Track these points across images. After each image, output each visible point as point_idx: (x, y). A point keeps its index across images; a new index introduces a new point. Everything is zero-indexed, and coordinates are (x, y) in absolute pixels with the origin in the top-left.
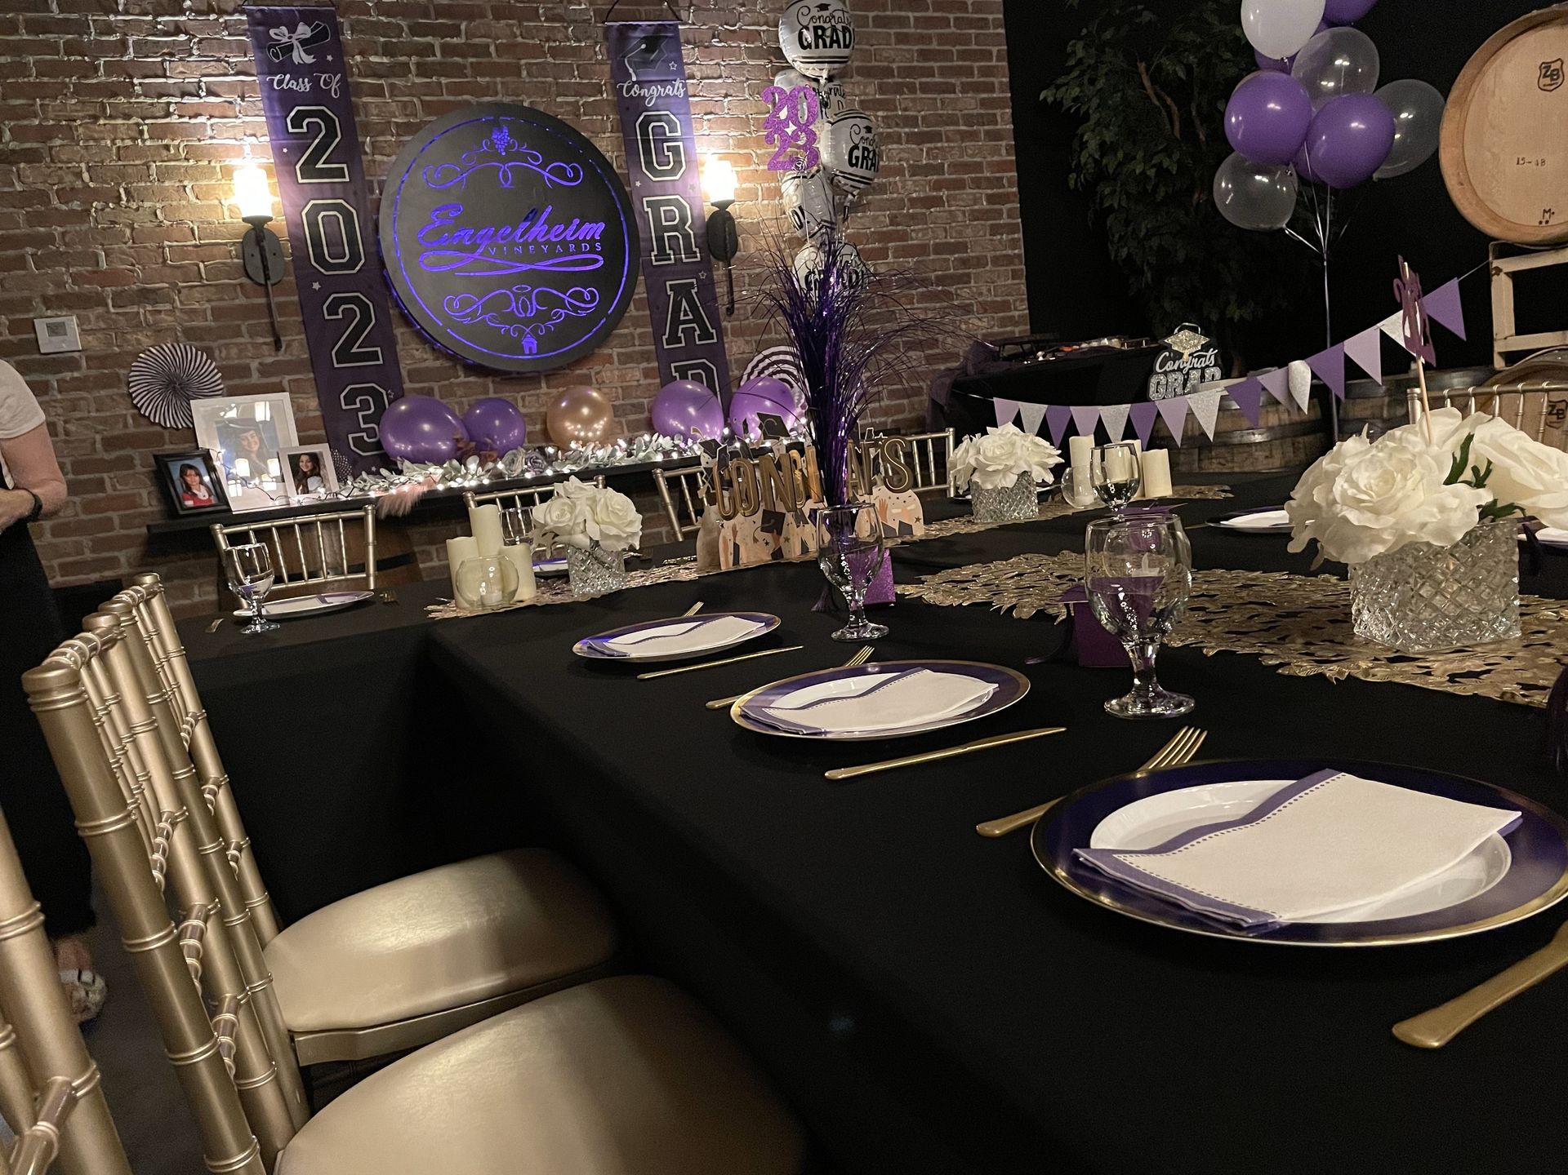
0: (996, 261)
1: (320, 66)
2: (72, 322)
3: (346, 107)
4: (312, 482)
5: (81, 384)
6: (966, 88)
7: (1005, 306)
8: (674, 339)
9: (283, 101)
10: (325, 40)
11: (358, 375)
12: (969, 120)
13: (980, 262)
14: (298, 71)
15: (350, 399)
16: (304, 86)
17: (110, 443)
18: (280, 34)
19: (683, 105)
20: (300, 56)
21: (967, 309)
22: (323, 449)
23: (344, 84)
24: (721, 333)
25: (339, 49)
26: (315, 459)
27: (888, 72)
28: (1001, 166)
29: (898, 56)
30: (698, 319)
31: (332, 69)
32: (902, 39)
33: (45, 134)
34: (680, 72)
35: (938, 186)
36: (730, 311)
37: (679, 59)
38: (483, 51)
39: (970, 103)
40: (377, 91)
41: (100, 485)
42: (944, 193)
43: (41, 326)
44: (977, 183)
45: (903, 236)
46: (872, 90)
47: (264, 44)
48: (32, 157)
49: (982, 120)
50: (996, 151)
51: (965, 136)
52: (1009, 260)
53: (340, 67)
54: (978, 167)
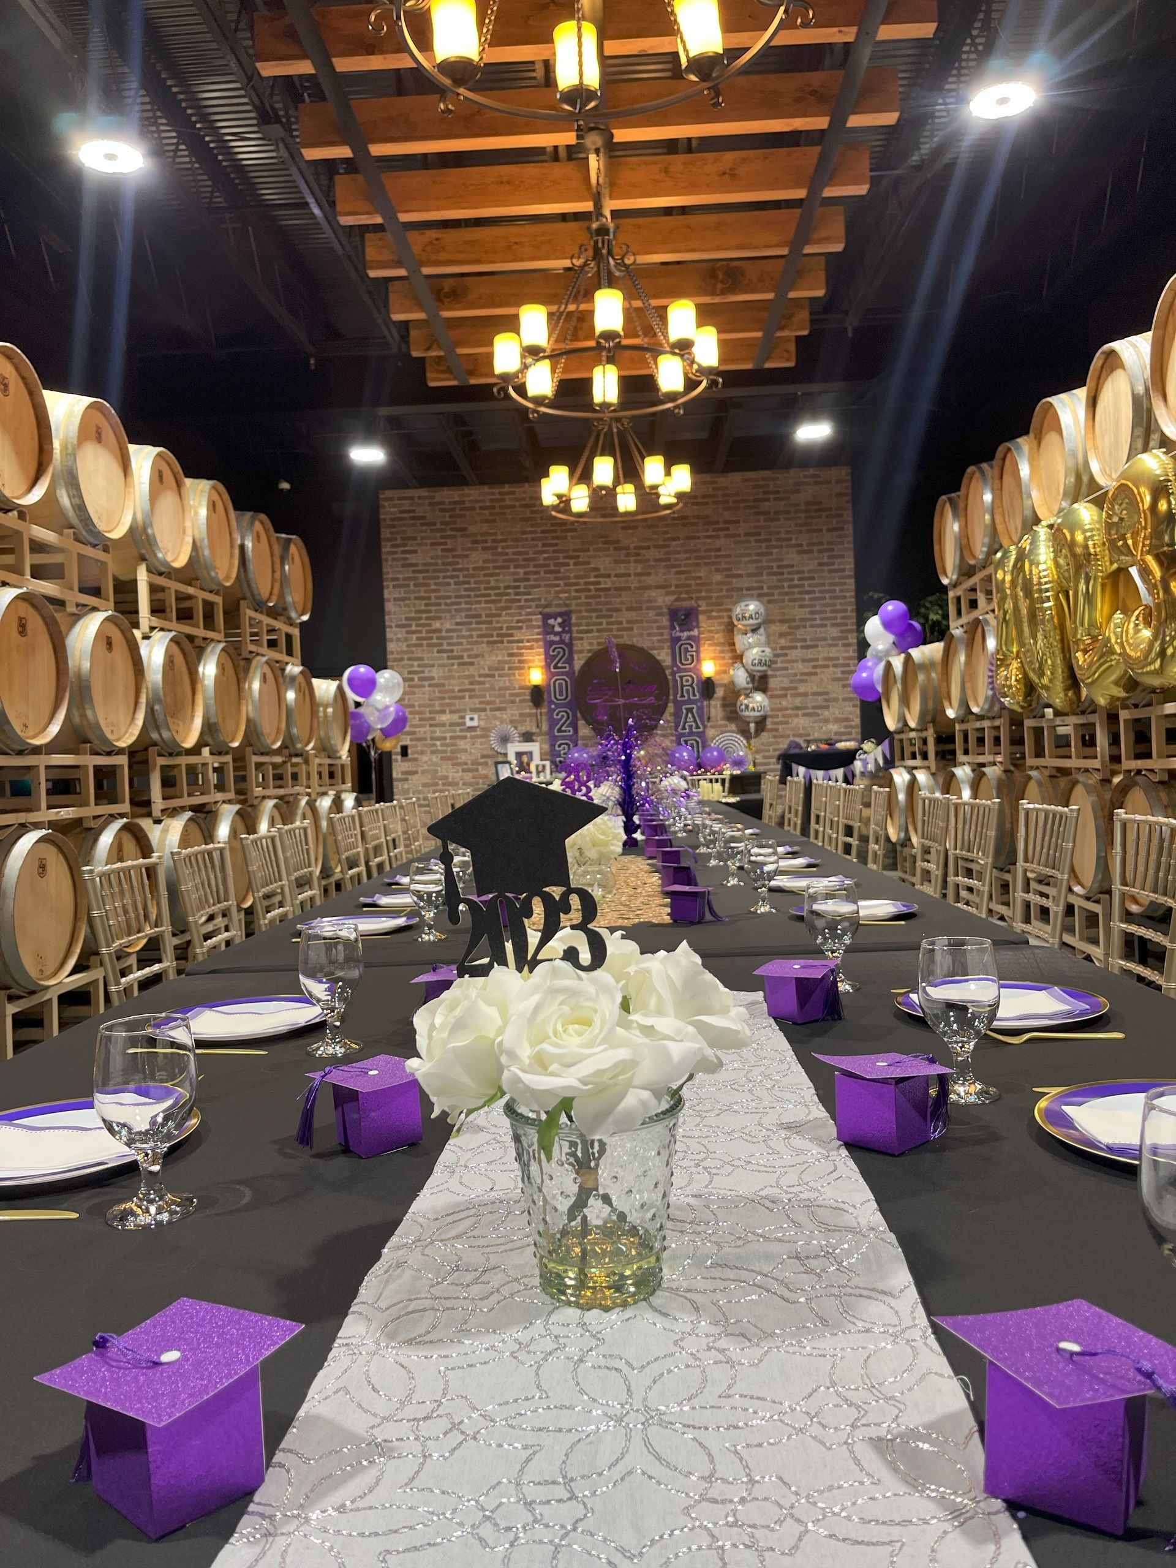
0: (844, 700)
1: (564, 631)
2: (476, 717)
3: (570, 646)
4: (542, 774)
5: (478, 737)
6: (833, 625)
7: (847, 720)
8: (684, 728)
9: (548, 645)
10: (566, 625)
11: (564, 738)
12: (833, 639)
13: (836, 700)
14: (556, 634)
15: (560, 746)
16: (557, 638)
17: (483, 756)
18: (551, 622)
19: (697, 640)
20: (557, 629)
21: (827, 721)
22: (548, 763)
23: (571, 638)
24: (705, 727)
25: (570, 625)
26: (544, 766)
27: (794, 620)
28: (849, 658)
29: (798, 613)
30: (695, 721)
31: (567, 632)
32: (802, 606)
33: (476, 656)
34: (698, 626)
35: (815, 667)
36: (709, 718)
37: (697, 621)
38: (621, 623)
39: (835, 632)
40: (582, 639)
41: (477, 770)
42: (818, 670)
43: (468, 718)
44: (835, 666)
45: (796, 688)
46: (784, 628)
47: (545, 624)
48: (472, 664)
49: (840, 638)
50: (848, 651)
51: (830, 645)
52: (851, 699)
53: (570, 631)
54: (837, 659)
